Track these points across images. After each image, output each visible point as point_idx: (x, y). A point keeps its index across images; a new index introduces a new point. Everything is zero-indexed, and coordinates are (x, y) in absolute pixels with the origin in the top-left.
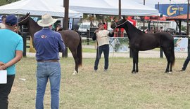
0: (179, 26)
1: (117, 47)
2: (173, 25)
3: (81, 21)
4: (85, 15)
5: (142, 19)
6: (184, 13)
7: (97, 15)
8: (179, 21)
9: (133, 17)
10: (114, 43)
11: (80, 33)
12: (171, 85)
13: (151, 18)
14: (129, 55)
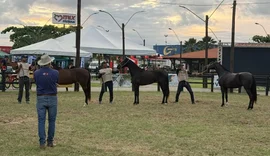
0: (173, 63)
1: (121, 83)
2: (169, 63)
3: (91, 60)
4: (94, 55)
5: (143, 58)
6: (177, 53)
7: (105, 55)
8: (173, 60)
9: (135, 57)
10: (118, 79)
11: (90, 70)
12: (166, 115)
13: (150, 57)
14: (131, 89)
